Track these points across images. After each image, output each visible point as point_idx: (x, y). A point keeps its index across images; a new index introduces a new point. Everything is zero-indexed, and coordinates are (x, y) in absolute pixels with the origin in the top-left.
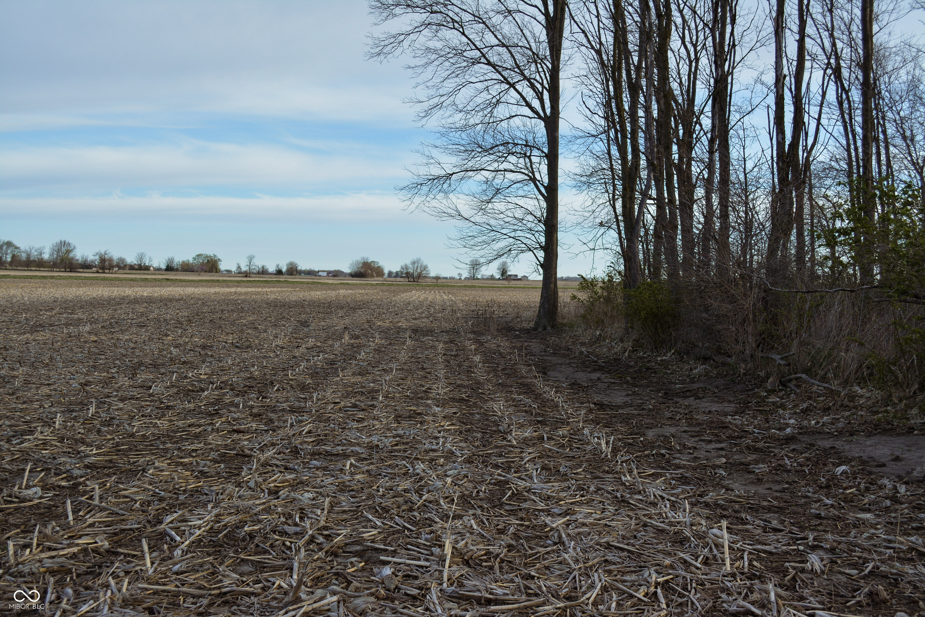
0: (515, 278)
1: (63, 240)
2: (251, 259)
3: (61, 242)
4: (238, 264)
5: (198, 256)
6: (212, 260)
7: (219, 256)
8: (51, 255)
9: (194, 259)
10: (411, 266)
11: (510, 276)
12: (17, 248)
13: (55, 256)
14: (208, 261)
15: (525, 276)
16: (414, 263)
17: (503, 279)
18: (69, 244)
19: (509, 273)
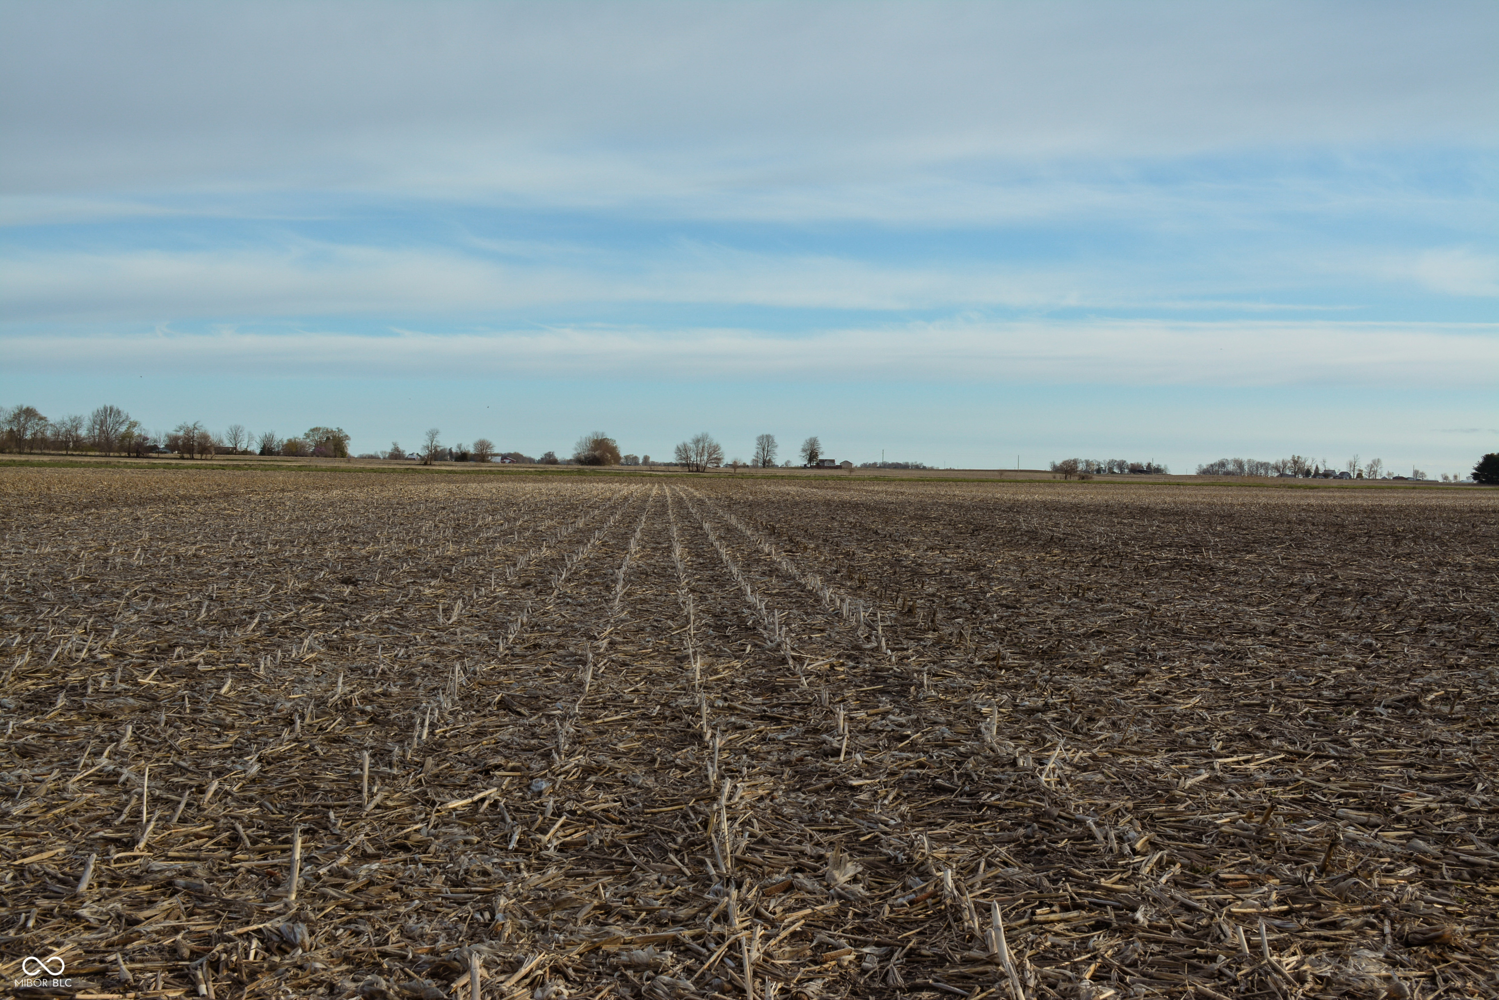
0: (829, 465)
1: (108, 406)
2: (433, 435)
3: (105, 409)
4: (395, 444)
5: (313, 430)
6: (334, 437)
7: (347, 431)
8: (91, 430)
9: (307, 436)
10: (692, 446)
11: (823, 461)
12: (41, 419)
13: (97, 432)
14: (328, 438)
15: (846, 462)
16: (697, 441)
17: (812, 467)
18: (119, 412)
19: (821, 457)
